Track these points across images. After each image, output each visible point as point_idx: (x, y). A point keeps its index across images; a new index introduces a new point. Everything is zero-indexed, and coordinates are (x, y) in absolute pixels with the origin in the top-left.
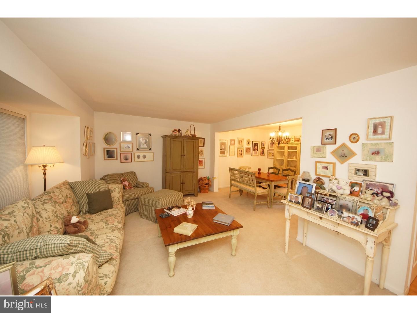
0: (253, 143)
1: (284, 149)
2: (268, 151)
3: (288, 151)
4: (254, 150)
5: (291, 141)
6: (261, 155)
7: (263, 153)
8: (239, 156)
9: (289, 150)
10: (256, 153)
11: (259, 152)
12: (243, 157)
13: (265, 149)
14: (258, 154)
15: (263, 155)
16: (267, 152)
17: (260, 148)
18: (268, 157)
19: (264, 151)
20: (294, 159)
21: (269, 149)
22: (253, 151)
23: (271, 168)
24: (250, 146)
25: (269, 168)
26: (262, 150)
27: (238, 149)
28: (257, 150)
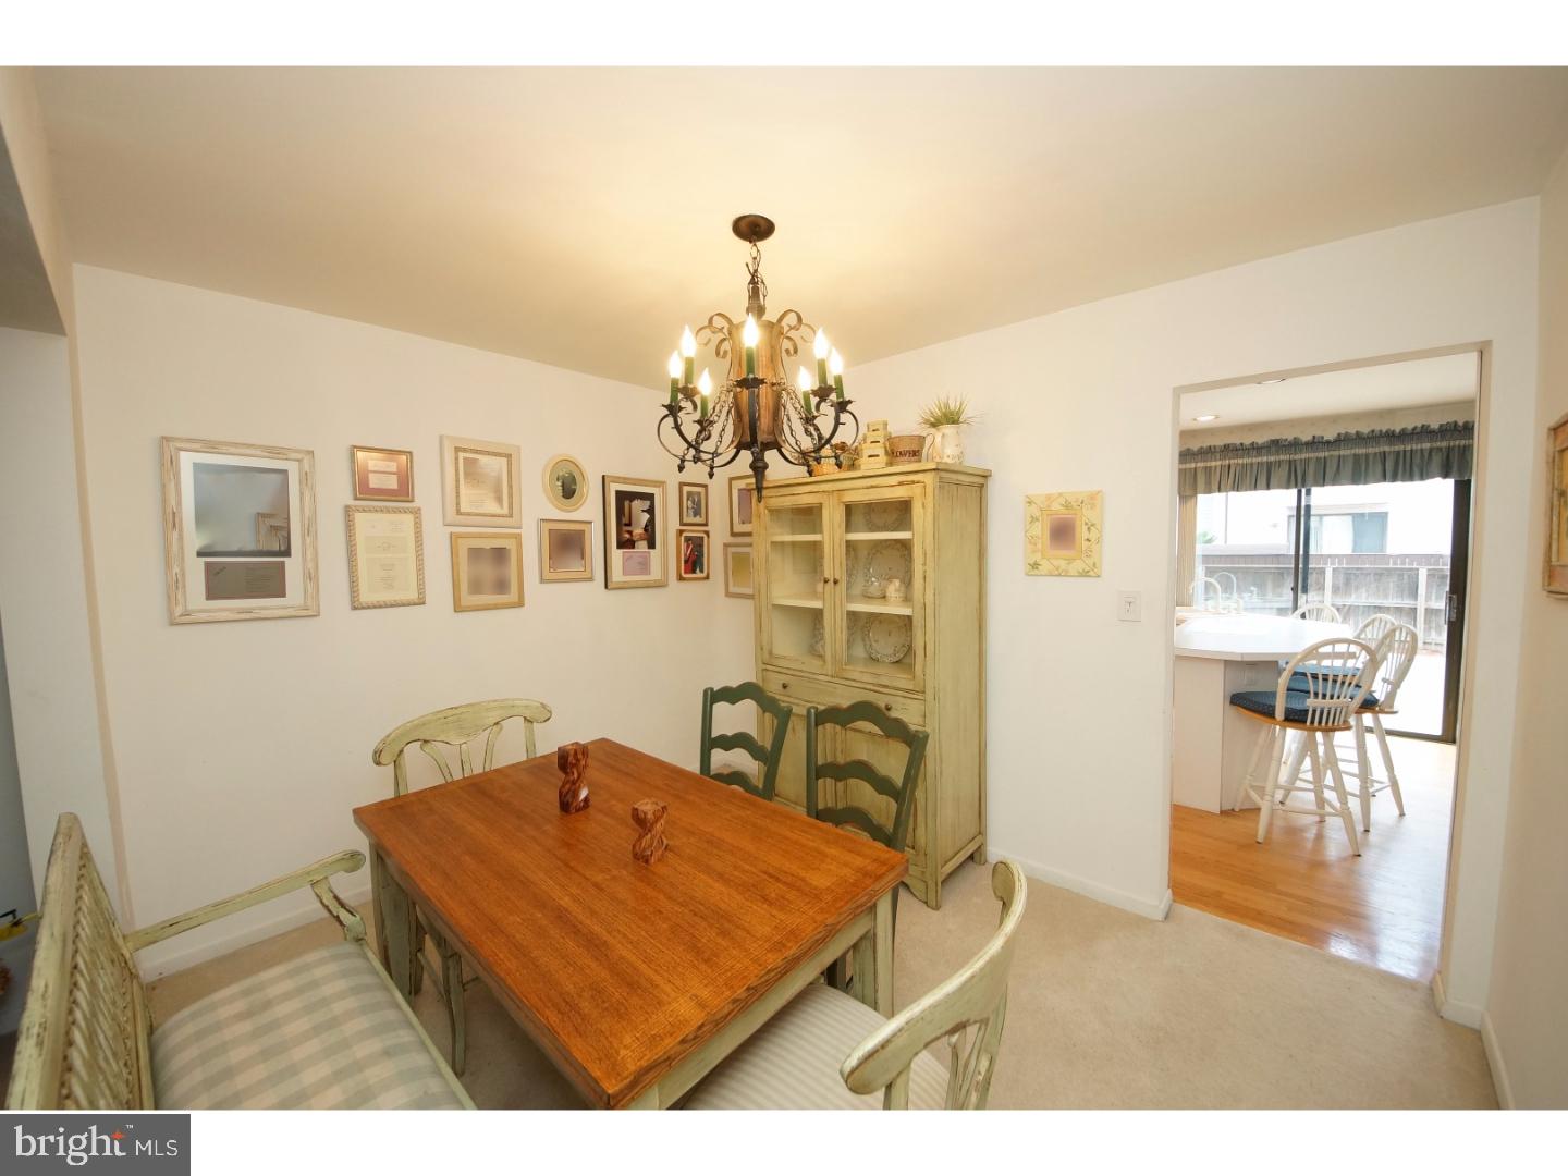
0: (613, 488)
1: (821, 532)
2: (726, 546)
3: (847, 542)
4: (621, 545)
5: (867, 466)
6: (681, 579)
7: (694, 561)
8: (468, 599)
9: (853, 536)
10: (644, 567)
11: (666, 554)
12: (520, 604)
13: (707, 533)
14: (655, 573)
15: (698, 574)
16: (726, 555)
17: (674, 525)
18: (732, 589)
19: (701, 546)
20: (895, 608)
21: (733, 534)
22: (617, 555)
23: (730, 695)
24: (590, 511)
25: (713, 697)
26: (688, 539)
27: (454, 539)
28: (652, 545)
